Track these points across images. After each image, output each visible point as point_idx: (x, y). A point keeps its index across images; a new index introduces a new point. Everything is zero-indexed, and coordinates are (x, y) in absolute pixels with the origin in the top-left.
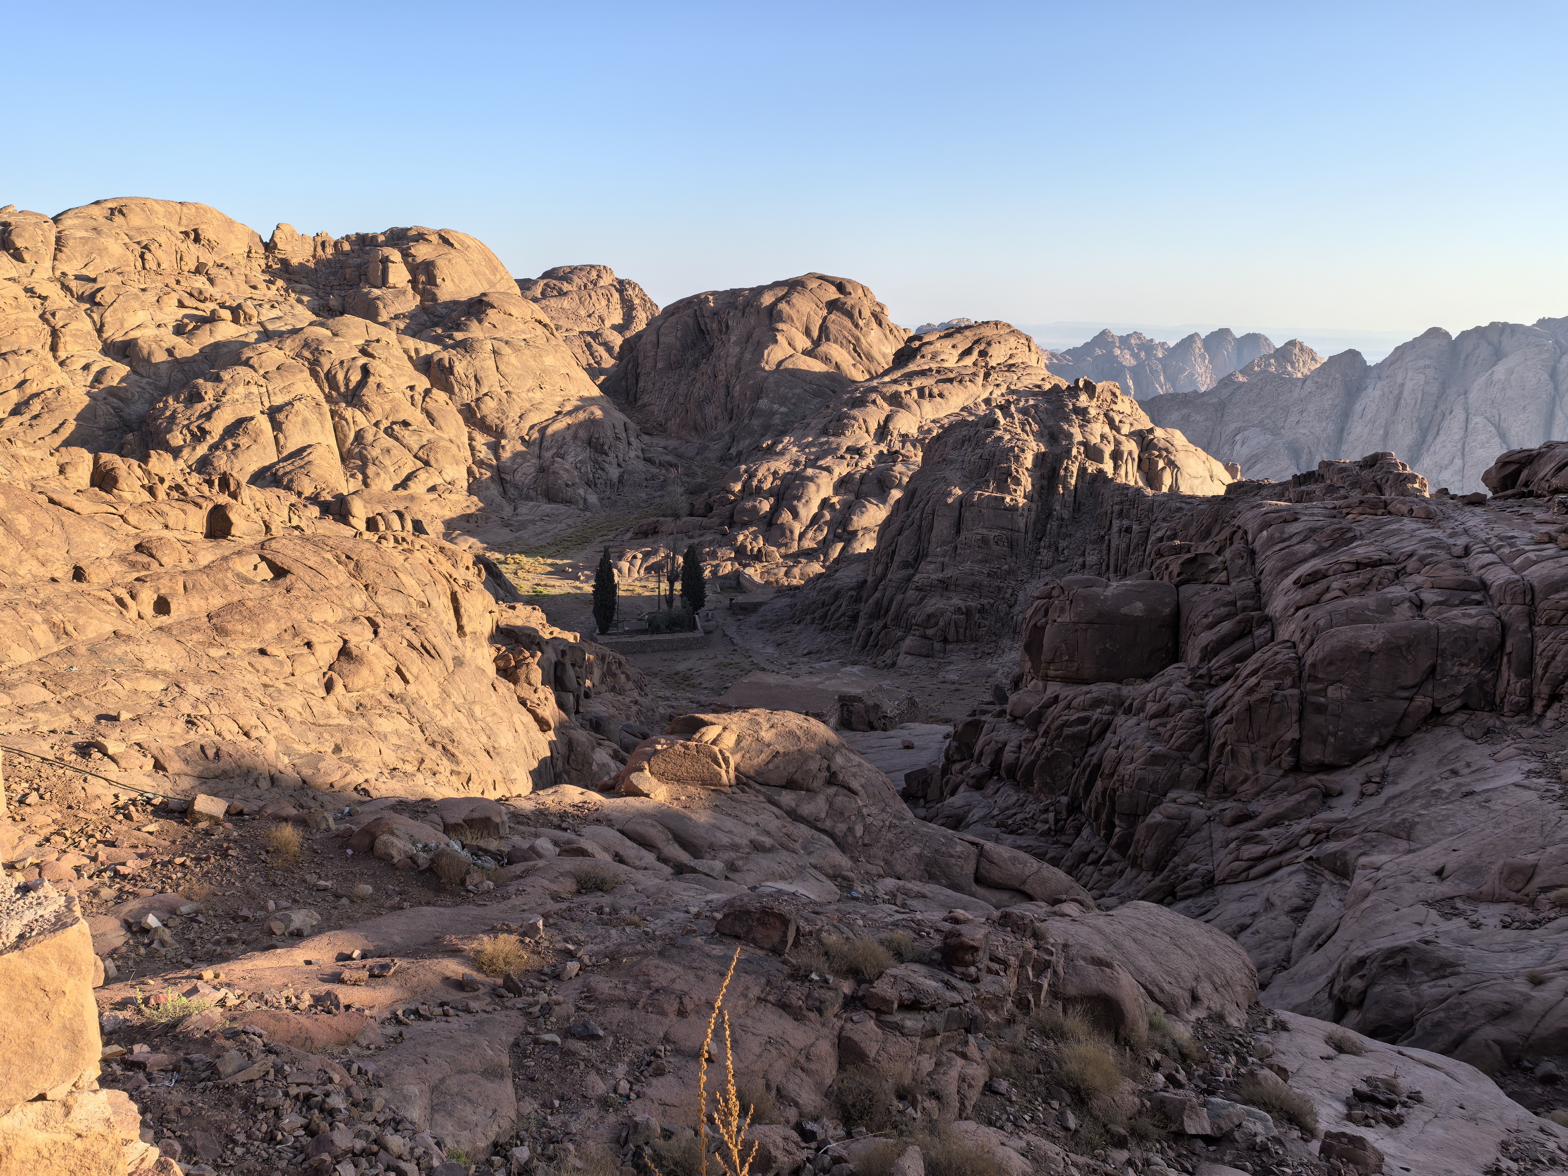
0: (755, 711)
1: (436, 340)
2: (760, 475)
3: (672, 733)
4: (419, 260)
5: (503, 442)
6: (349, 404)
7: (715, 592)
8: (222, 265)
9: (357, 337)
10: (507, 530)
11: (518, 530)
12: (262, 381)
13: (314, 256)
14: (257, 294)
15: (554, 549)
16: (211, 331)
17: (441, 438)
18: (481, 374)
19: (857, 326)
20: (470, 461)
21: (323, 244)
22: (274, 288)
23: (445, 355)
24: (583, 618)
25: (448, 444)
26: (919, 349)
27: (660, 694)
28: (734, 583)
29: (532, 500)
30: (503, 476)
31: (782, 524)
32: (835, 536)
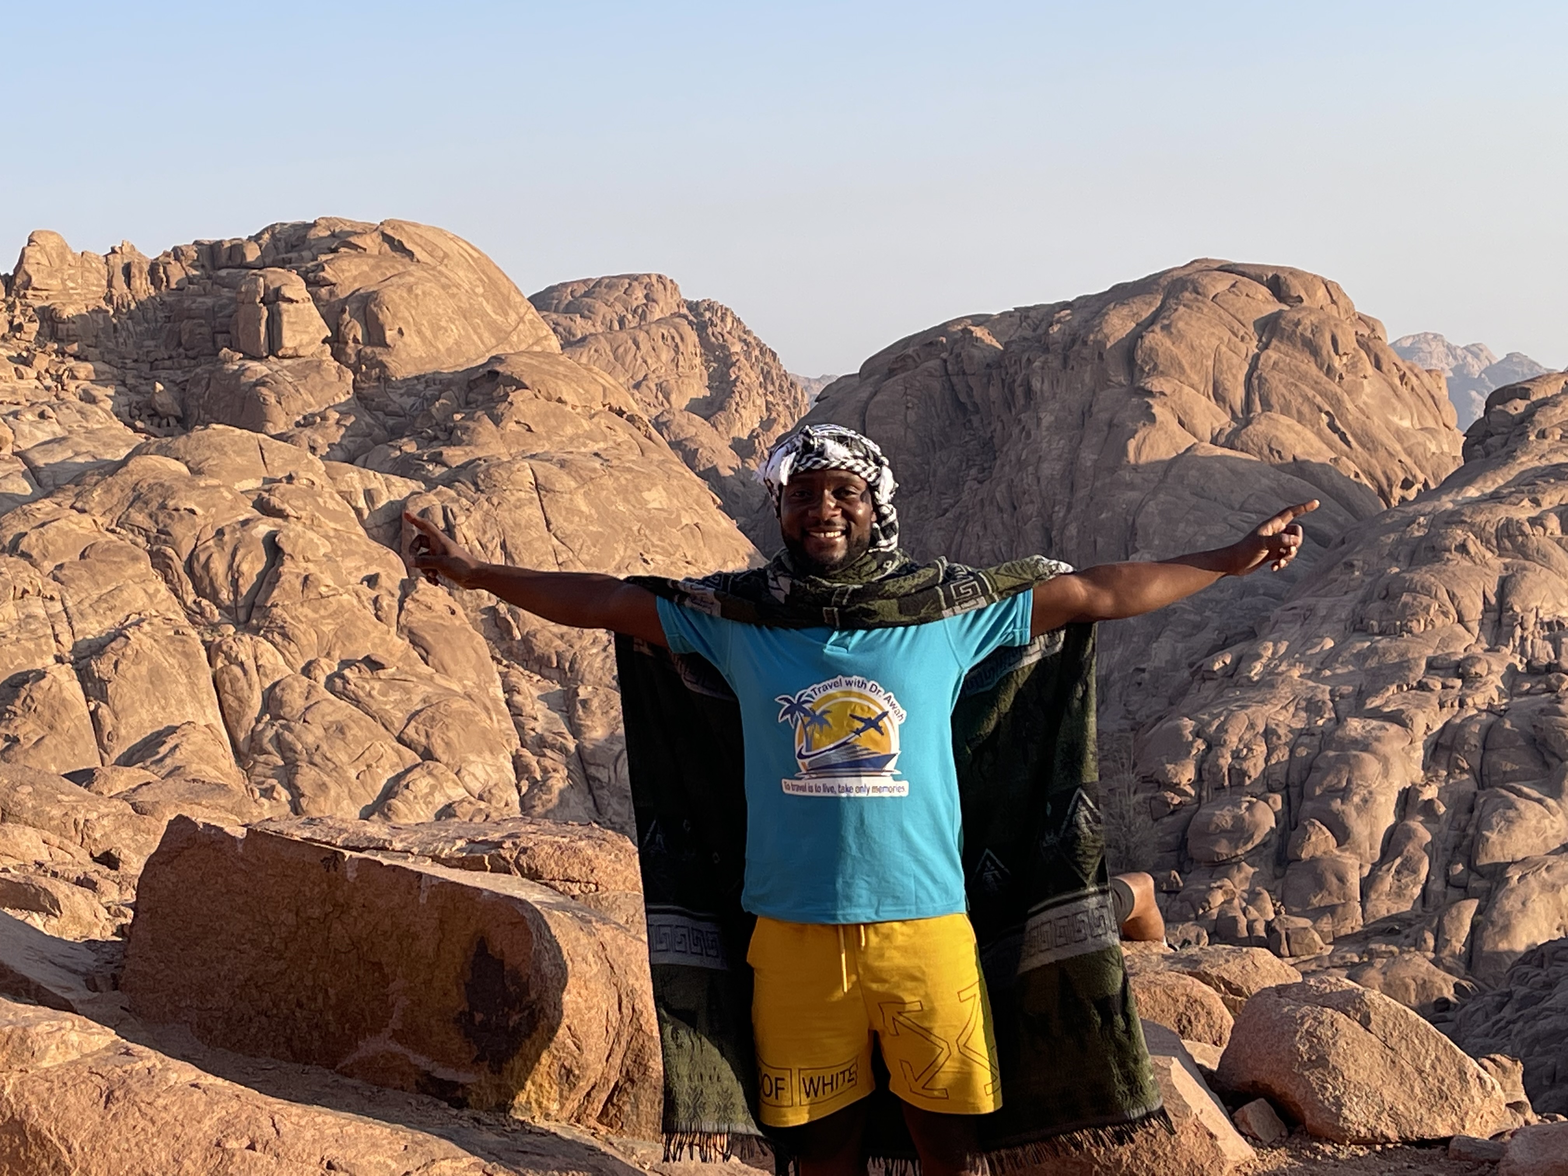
1: (405, 468)
2: (1233, 740)
4: (342, 293)
6: (244, 626)
9: (243, 473)
12: (52, 588)
13: (109, 299)
17: (453, 693)
19: (1330, 371)
20: (516, 742)
21: (127, 270)
22: (32, 373)
23: (433, 501)
25: (466, 704)
26: (1528, 415)
30: (592, 770)
31: (1314, 860)
32: (1448, 883)
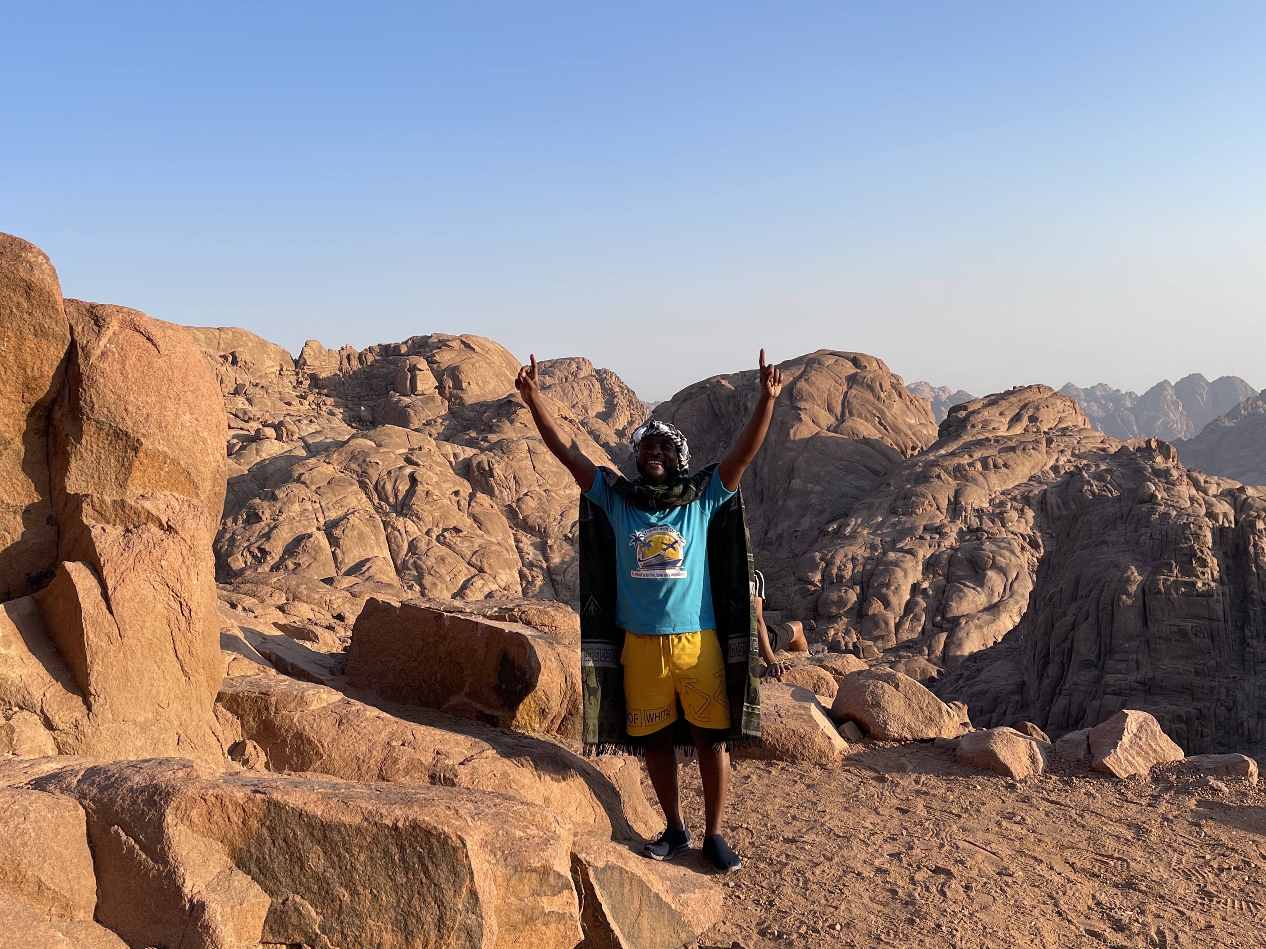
1: (471, 443)
2: (838, 562)
4: (443, 366)
5: (550, 542)
6: (400, 514)
8: (257, 385)
9: (399, 446)
12: (315, 498)
13: (340, 370)
14: (292, 409)
16: (257, 450)
17: (492, 543)
18: (520, 475)
19: (879, 398)
20: (520, 564)
21: (348, 357)
22: (306, 403)
23: (483, 458)
25: (497, 548)
26: (967, 418)
30: (554, 577)
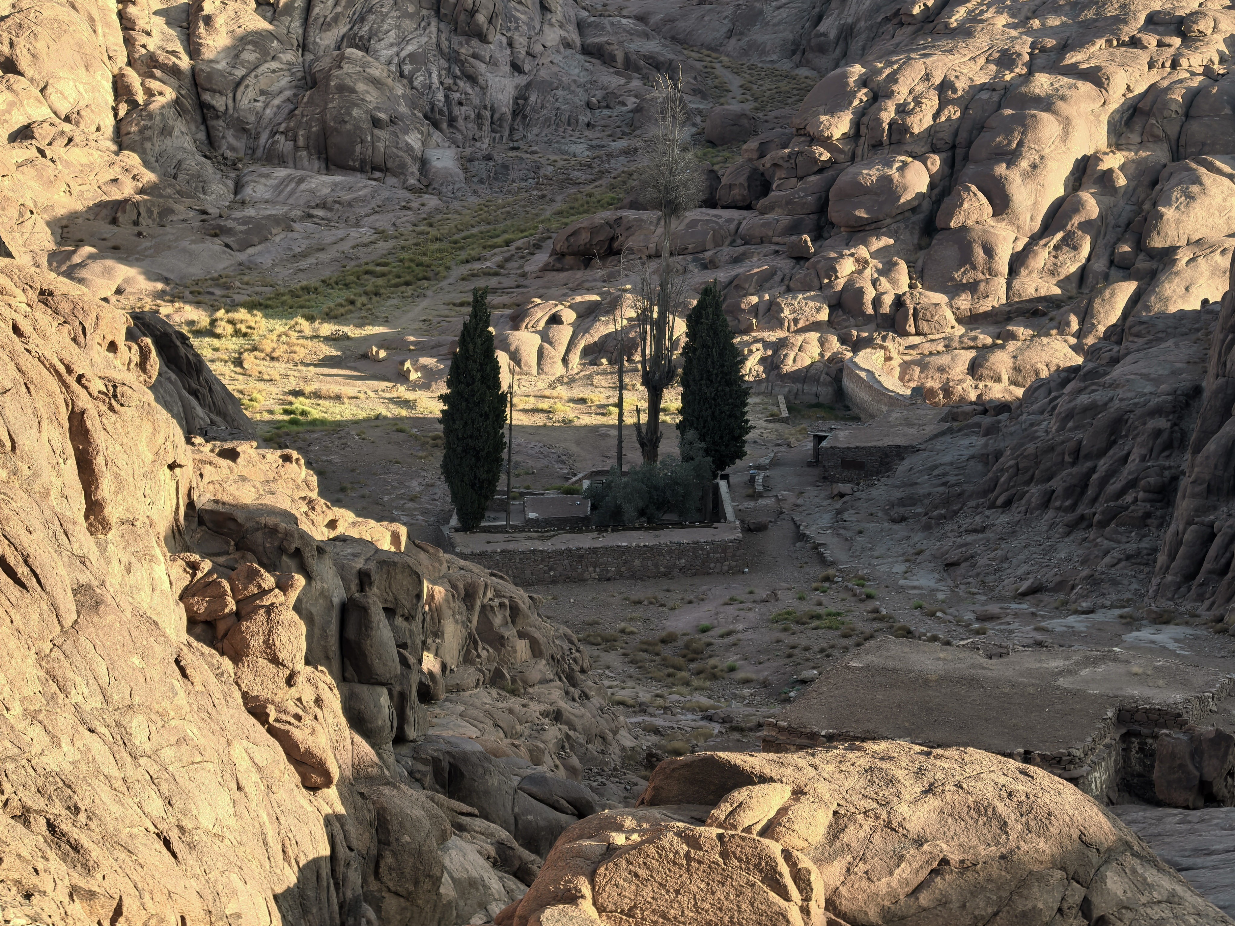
0: (883, 746)
3: (653, 802)
7: (774, 418)
10: (215, 246)
11: (245, 245)
15: (339, 296)
24: (415, 485)
27: (624, 695)
28: (825, 393)
29: (282, 162)
31: (964, 229)
32: (1112, 262)
